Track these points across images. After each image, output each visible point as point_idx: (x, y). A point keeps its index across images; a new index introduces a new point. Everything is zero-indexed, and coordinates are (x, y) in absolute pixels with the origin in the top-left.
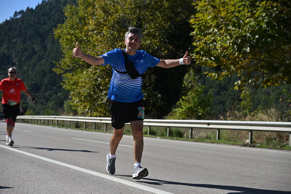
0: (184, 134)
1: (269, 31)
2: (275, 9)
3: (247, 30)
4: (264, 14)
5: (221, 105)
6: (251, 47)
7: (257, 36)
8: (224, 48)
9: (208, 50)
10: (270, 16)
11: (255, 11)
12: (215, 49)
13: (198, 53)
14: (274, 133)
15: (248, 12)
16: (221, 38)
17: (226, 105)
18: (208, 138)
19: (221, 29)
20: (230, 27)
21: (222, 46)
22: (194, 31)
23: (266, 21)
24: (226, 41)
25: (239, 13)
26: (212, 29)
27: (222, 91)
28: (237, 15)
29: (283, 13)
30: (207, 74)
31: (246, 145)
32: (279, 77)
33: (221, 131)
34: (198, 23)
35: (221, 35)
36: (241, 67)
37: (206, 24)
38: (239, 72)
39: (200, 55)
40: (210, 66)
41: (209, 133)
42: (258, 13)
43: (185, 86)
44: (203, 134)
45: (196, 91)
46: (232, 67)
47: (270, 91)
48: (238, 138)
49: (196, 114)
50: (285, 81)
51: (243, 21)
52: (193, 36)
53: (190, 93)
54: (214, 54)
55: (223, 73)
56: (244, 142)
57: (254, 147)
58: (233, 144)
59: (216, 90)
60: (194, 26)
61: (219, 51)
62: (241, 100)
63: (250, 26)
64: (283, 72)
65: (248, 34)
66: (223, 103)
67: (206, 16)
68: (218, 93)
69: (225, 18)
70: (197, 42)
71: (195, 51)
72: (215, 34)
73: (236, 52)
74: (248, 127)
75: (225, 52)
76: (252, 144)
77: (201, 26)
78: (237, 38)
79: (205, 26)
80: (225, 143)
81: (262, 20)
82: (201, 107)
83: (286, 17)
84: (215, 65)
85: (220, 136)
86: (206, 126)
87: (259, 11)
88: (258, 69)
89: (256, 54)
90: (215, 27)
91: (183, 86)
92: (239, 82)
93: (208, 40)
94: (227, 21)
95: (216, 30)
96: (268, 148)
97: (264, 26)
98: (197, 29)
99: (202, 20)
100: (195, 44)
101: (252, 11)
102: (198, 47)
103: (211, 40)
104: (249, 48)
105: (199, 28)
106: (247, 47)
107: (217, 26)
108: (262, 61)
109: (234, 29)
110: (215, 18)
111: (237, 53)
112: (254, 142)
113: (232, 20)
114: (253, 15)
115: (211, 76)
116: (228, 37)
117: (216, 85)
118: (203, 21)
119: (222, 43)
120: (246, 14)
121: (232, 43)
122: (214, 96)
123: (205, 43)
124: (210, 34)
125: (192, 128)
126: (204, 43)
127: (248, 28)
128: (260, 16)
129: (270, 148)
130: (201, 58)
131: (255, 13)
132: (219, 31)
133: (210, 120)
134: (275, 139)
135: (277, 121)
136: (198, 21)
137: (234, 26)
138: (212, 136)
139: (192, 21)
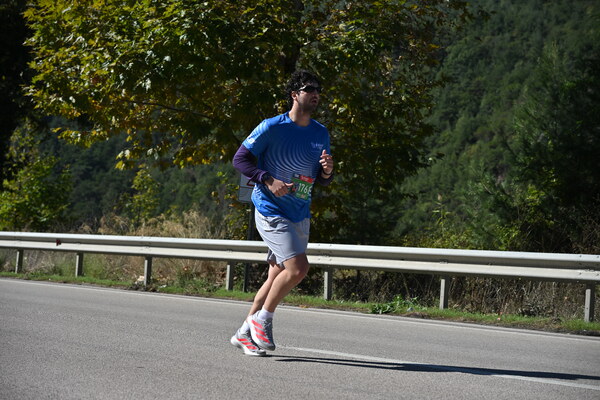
0: (4, 262)
1: (191, 48)
2: (206, 4)
3: (148, 42)
4: (183, 13)
5: (93, 202)
6: (154, 79)
7: (167, 58)
8: (97, 79)
9: (62, 79)
10: (194, 17)
11: (164, 5)
12: (78, 78)
13: (40, 85)
14: (197, 262)
15: (150, 6)
16: (92, 56)
17: (104, 201)
18: (57, 271)
19: (92, 36)
20: (112, 34)
21: (92, 73)
22: (32, 36)
23: (186, 26)
24: (101, 63)
25: (132, 6)
26: (72, 36)
27: (95, 171)
28: (126, 9)
29: (221, 14)
30: (59, 132)
31: (137, 288)
32: (211, 146)
33: (85, 256)
34: (41, 19)
35: (90, 50)
36: (133, 121)
37: (59, 22)
38: (128, 132)
39: (44, 91)
40: (66, 115)
41: (61, 260)
42: (171, 10)
43: (11, 158)
44: (46, 263)
45: (37, 169)
46: (114, 120)
47: (197, 175)
48: (122, 272)
49: (36, 220)
50: (222, 154)
51: (138, 23)
52: (30, 48)
53: (22, 172)
54: (76, 89)
55: (94, 133)
56: (135, 280)
57: (154, 291)
58: (110, 286)
59: (83, 167)
60: (32, 26)
61: (86, 84)
62: (134, 192)
63: (154, 35)
64: (218, 136)
65: (149, 53)
66: (97, 197)
67: (61, 6)
68: (86, 175)
69: (102, 14)
70: (37, 61)
71: (34, 81)
72: (79, 46)
73: (122, 88)
74: (143, 248)
75: (99, 88)
76: (151, 286)
77: (48, 27)
78: (124, 59)
79: (57, 27)
80: (92, 283)
81: (179, 25)
82: (46, 204)
83: (226, 22)
84: (77, 114)
85: (83, 268)
86: (53, 246)
87: (172, 6)
88: (167, 128)
89: (163, 96)
90: (78, 31)
91: (8, 155)
92: (127, 152)
93: (63, 59)
94: (105, 20)
95: (80, 38)
96: (181, 293)
97: (183, 37)
98: (39, 32)
99: (51, 13)
100: (33, 65)
101: (158, 4)
102: (40, 73)
103: (69, 60)
104: (149, 82)
105: (45, 31)
106: (145, 79)
107: (84, 30)
108: (177, 111)
109: (119, 38)
110: (79, 11)
111: (124, 91)
112: (155, 281)
113: (116, 18)
114: (160, 12)
115: (68, 137)
116: (107, 56)
117: (83, 158)
118: (54, 16)
119: (93, 67)
120: (146, 9)
121: (114, 67)
122: (77, 182)
123: (57, 64)
124: (68, 45)
125: (21, 250)
126: (54, 65)
127: (149, 39)
128: (175, 16)
129: (187, 294)
130: (45, 96)
131: (164, 10)
132: (87, 40)
133: (62, 232)
134: (198, 274)
135: (204, 237)
136: (42, 15)
137: (119, 32)
138: (66, 268)
139: (28, 14)
